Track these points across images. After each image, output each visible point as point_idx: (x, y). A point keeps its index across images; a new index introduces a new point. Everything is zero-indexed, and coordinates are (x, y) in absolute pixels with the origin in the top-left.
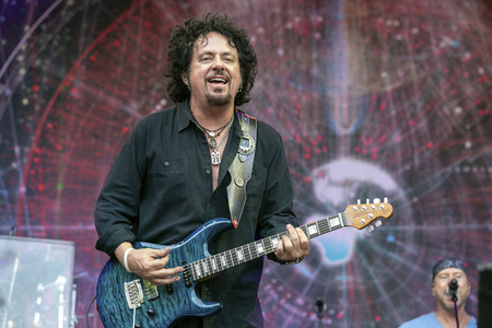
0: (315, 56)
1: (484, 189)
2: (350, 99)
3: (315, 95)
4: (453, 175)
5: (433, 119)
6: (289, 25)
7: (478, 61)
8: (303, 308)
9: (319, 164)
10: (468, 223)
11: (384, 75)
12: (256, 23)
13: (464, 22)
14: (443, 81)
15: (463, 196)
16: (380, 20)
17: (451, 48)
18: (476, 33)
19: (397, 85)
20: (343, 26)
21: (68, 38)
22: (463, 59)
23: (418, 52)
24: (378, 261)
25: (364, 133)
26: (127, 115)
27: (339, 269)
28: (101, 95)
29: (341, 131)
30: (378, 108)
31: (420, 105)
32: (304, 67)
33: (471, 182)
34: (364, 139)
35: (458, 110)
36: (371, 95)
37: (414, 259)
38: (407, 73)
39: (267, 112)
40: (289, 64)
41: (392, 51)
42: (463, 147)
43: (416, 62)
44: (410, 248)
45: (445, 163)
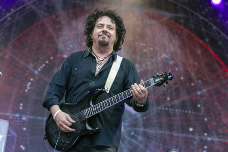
1: (173, 118)
4: (161, 110)
7: (176, 65)
10: (165, 131)
11: (137, 66)
13: (172, 48)
15: (164, 120)
16: (138, 43)
17: (165, 58)
18: (176, 54)
19: (142, 70)
21: (6, 34)
22: (170, 64)
23: (152, 58)
24: (126, 142)
26: (28, 69)
28: (18, 59)
33: (168, 114)
37: (141, 142)
38: (147, 65)
41: (141, 56)
42: (166, 99)
43: (151, 62)
44: (140, 138)
45: (158, 105)
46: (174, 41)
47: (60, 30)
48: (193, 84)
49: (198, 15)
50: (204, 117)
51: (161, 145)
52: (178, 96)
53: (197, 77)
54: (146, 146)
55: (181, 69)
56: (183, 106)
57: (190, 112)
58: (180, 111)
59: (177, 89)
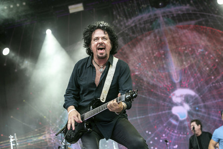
0: (164, 62)
1: (220, 89)
2: (176, 72)
3: (167, 73)
4: (210, 87)
5: (201, 73)
6: (155, 55)
7: (210, 53)
8: (177, 133)
9: (172, 92)
10: (218, 100)
11: (184, 63)
12: (145, 56)
13: (203, 43)
14: (201, 62)
15: (215, 92)
16: (180, 48)
17: (201, 52)
18: (207, 46)
19: (189, 65)
20: (170, 52)
22: (205, 54)
23: (192, 55)
24: (195, 116)
25: (183, 81)
27: (184, 121)
29: (176, 82)
30: (185, 73)
31: (196, 69)
32: (161, 66)
33: (216, 88)
34: (183, 82)
35: (208, 69)
36: (182, 70)
37: (205, 113)
38: (191, 61)
39: (154, 81)
40: (157, 66)
41: (185, 56)
42: (211, 78)
43: (192, 58)
44: (203, 110)
45: (208, 84)
46: (203, 38)
47: (127, 57)
49: (213, 15)
51: (218, 110)
52: (218, 73)
54: (209, 114)
55: (214, 55)
59: (216, 69)
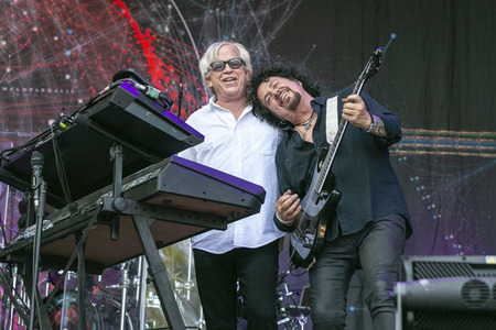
7: (23, 5)
22: (12, 3)
33: (8, 99)
35: (3, 43)
48: (56, 38)
50: (76, 96)
52: (27, 62)
53: (65, 23)
55: (34, 12)
56: (37, 80)
57: (50, 91)
58: (31, 90)
